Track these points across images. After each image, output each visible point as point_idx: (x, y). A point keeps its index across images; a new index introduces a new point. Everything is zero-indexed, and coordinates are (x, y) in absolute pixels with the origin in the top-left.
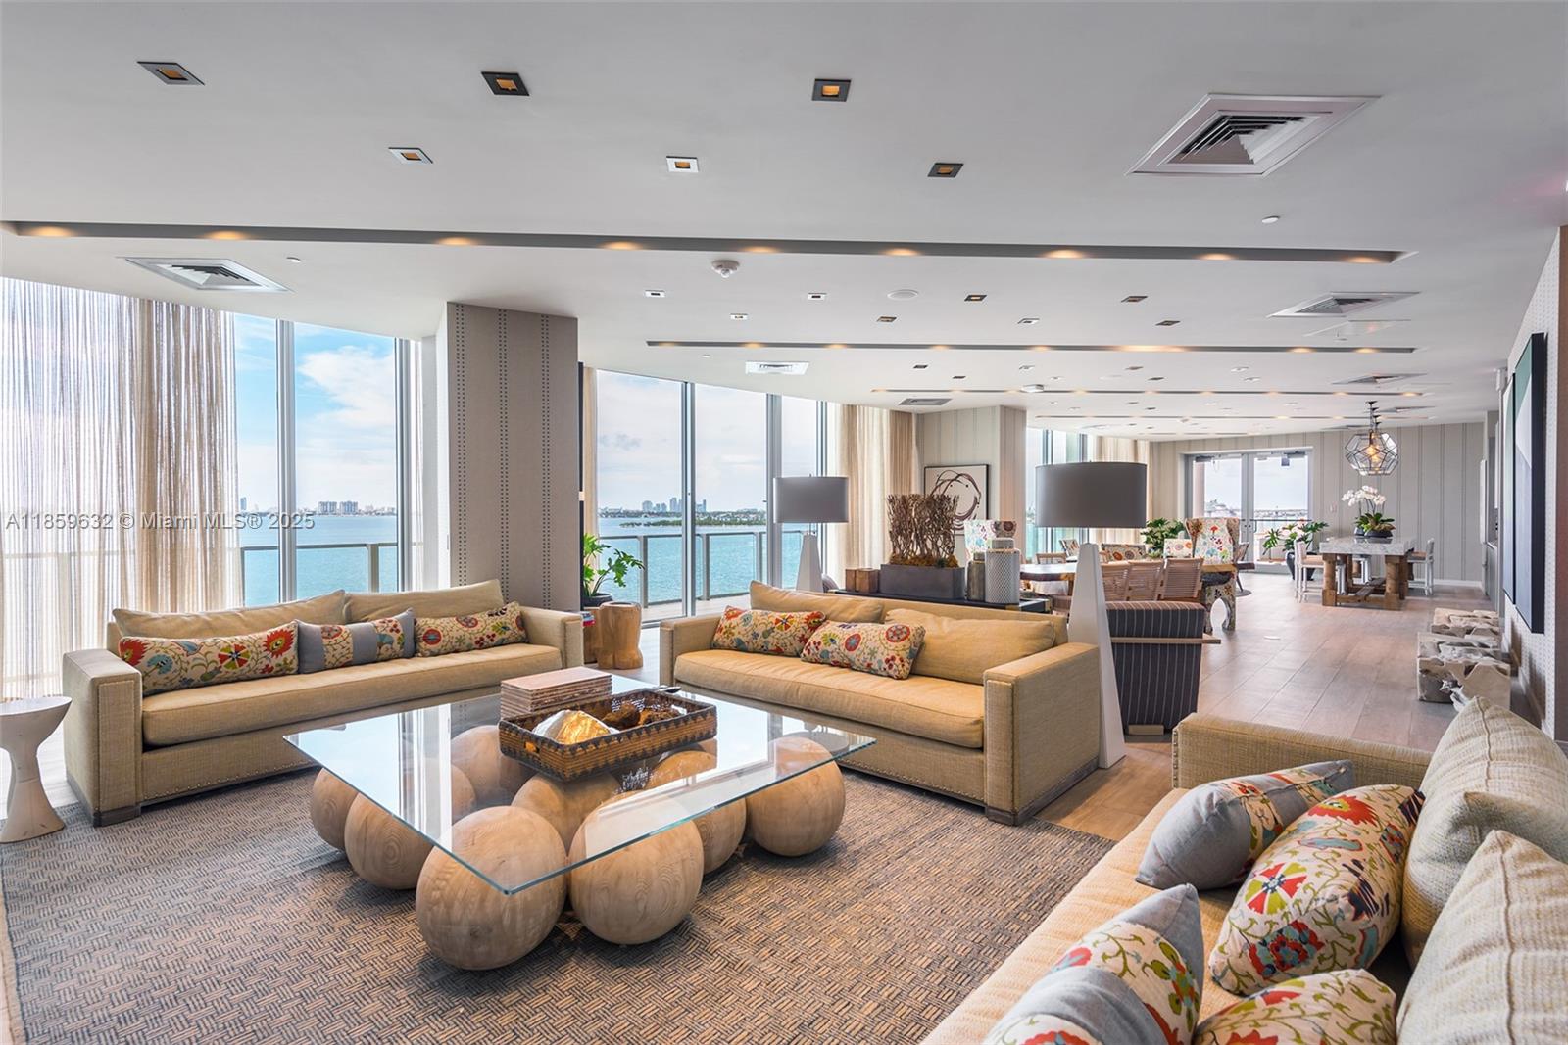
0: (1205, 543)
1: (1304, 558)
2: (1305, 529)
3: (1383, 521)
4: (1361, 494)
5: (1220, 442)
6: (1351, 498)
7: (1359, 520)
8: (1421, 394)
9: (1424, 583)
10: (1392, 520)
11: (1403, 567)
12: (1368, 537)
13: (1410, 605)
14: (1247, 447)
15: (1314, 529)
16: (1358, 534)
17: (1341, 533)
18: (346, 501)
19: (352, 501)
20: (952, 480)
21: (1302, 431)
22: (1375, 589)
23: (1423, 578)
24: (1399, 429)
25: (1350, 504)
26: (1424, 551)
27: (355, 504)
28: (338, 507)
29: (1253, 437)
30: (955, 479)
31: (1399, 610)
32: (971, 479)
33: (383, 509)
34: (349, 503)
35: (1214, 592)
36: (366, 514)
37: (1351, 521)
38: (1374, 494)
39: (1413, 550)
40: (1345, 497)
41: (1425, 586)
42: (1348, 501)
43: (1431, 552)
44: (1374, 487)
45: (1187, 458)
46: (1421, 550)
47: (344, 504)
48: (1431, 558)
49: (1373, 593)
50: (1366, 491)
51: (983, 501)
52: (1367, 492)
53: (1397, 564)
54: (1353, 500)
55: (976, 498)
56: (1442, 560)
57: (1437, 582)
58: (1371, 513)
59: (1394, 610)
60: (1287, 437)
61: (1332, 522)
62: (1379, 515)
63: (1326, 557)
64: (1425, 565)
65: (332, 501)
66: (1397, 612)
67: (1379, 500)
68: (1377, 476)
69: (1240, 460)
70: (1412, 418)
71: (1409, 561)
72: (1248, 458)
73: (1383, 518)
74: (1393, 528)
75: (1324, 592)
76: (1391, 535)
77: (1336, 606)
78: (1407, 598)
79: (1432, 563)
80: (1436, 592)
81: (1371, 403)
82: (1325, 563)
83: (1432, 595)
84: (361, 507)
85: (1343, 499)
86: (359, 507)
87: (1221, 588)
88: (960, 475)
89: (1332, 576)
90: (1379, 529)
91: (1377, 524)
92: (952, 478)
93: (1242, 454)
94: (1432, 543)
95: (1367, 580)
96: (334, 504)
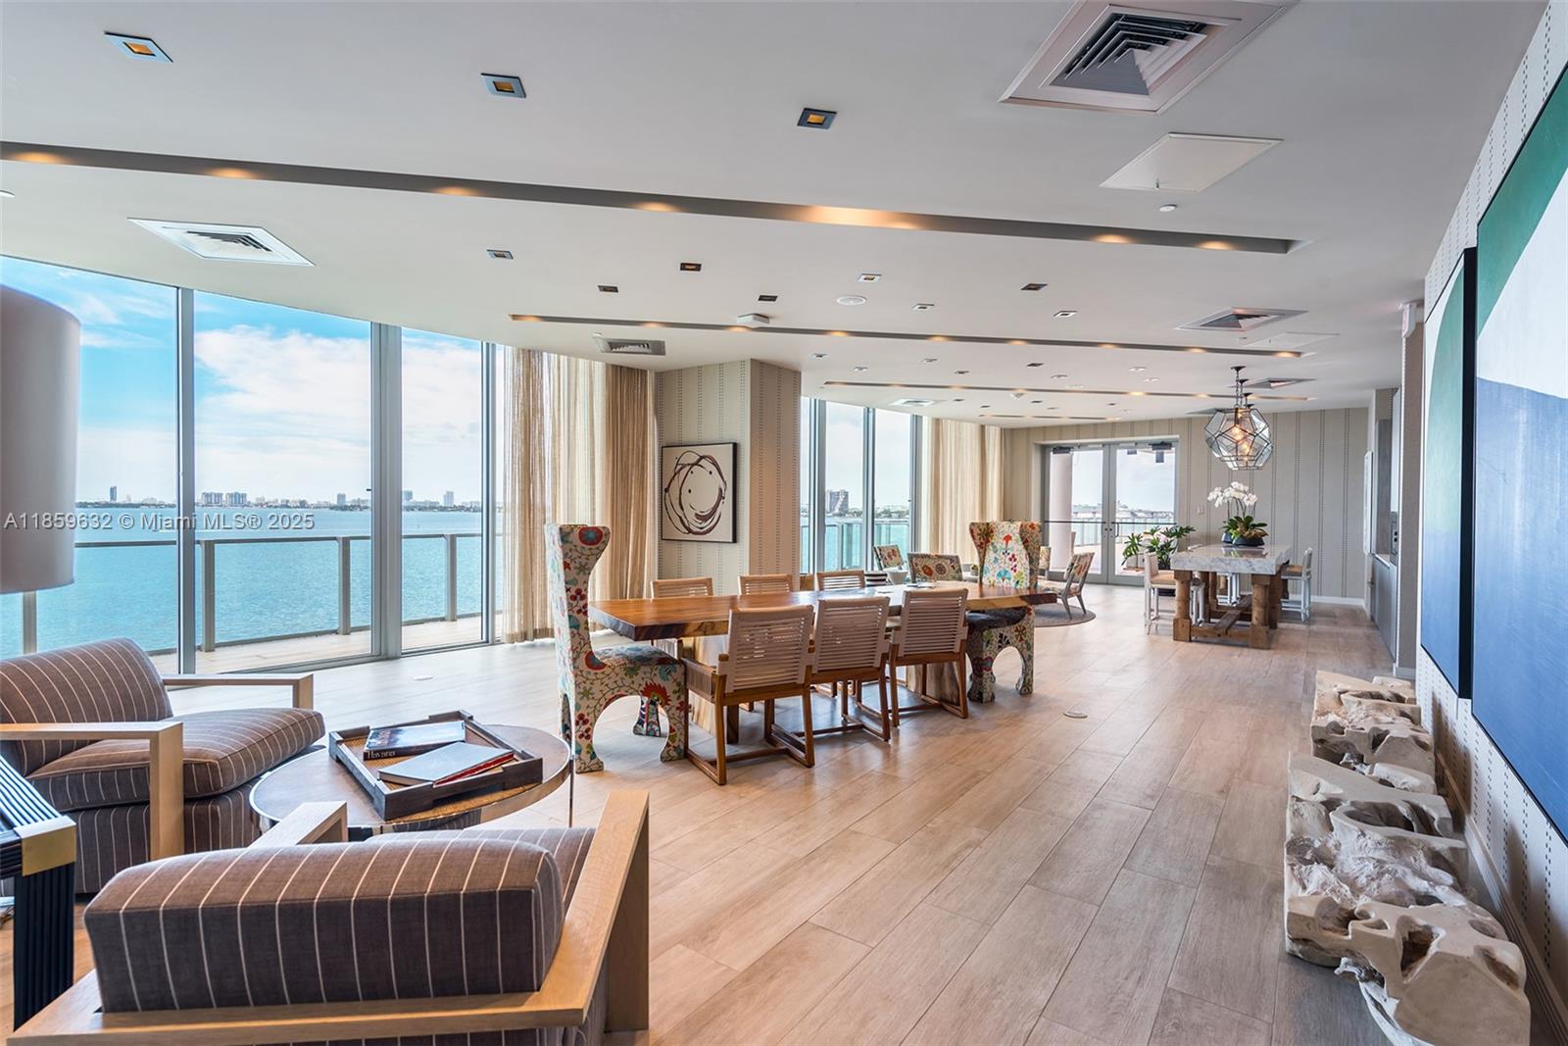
0: (996, 560)
1: (1153, 575)
2: (1168, 534)
3: (1254, 526)
4: (1229, 493)
5: (1078, 429)
6: (1217, 497)
7: (1227, 524)
8: (1299, 354)
9: (1299, 603)
10: (1264, 525)
11: (1275, 587)
12: (1237, 545)
13: (1283, 639)
14: (1109, 435)
15: (1178, 534)
16: (1225, 542)
17: (1208, 540)
18: (233, 492)
19: (241, 492)
20: (693, 465)
21: (1169, 417)
22: (1241, 614)
23: (1298, 597)
24: (1275, 415)
25: (1217, 505)
26: (1300, 563)
27: (244, 496)
28: (224, 498)
29: (1113, 424)
30: (696, 464)
31: (1269, 649)
32: (715, 464)
33: (277, 501)
34: (236, 493)
35: (996, 639)
36: (256, 505)
37: (1219, 523)
38: (1245, 492)
39: (1288, 562)
40: (1212, 496)
41: (1302, 609)
42: (1214, 500)
43: (1309, 566)
44: (1244, 485)
45: (1044, 450)
46: (1298, 562)
47: (231, 495)
48: (1308, 573)
49: (1240, 620)
50: (1235, 490)
51: (729, 494)
52: (1237, 490)
53: (1266, 586)
54: (1220, 499)
55: (721, 490)
56: (1320, 573)
57: (1315, 599)
58: (1241, 516)
59: (1262, 649)
60: (1151, 425)
61: (1199, 526)
62: (1250, 519)
63: (1178, 574)
64: (1302, 583)
65: (216, 492)
66: (1264, 652)
67: (1250, 500)
68: (1249, 472)
69: (1102, 452)
70: (1289, 398)
71: (1283, 577)
72: (1109, 448)
73: (1255, 522)
74: (1266, 534)
75: (1176, 621)
76: (1263, 544)
77: (1191, 641)
78: (1281, 625)
79: (1309, 579)
80: (1316, 614)
81: (1238, 369)
82: (1177, 583)
83: (1309, 621)
84: (251, 498)
85: (1209, 498)
86: (248, 499)
87: (1009, 631)
88: (702, 458)
89: (1186, 600)
90: (1249, 535)
91: (1247, 528)
92: (692, 462)
93: (1104, 445)
94: (1311, 555)
95: (1234, 599)
96: (219, 496)
